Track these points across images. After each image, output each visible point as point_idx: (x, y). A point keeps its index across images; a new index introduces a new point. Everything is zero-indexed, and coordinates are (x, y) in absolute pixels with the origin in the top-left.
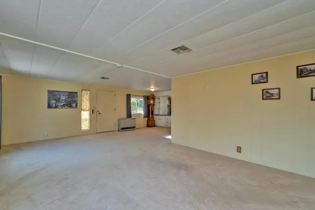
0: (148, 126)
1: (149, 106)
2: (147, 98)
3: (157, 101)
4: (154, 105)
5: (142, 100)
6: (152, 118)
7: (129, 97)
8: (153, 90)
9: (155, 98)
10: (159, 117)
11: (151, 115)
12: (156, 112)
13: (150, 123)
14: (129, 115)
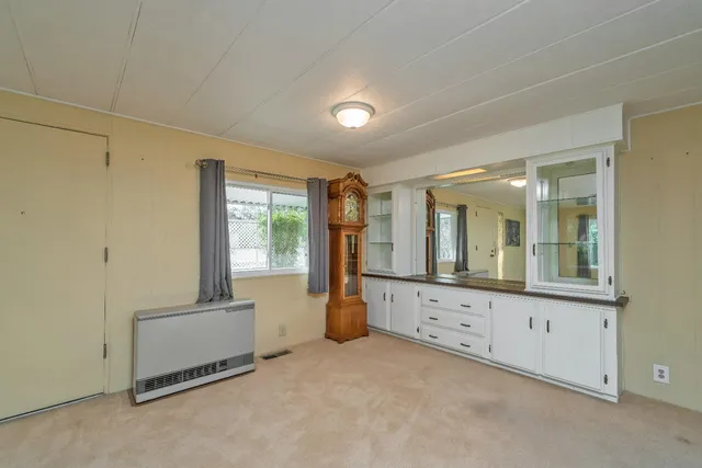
0: (334, 334)
1: (335, 229)
2: (327, 193)
3: (374, 208)
4: (360, 226)
5: (303, 201)
6: (355, 290)
7: (212, 174)
8: (354, 119)
9: (369, 192)
10: (388, 286)
11: (345, 279)
12: (371, 260)
13: (344, 317)
14: (216, 286)
